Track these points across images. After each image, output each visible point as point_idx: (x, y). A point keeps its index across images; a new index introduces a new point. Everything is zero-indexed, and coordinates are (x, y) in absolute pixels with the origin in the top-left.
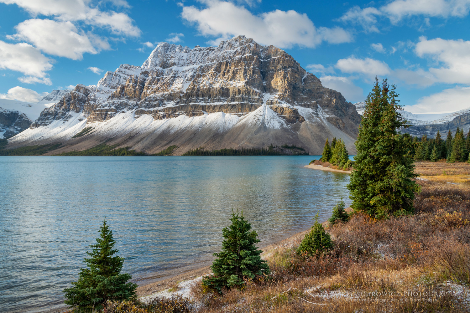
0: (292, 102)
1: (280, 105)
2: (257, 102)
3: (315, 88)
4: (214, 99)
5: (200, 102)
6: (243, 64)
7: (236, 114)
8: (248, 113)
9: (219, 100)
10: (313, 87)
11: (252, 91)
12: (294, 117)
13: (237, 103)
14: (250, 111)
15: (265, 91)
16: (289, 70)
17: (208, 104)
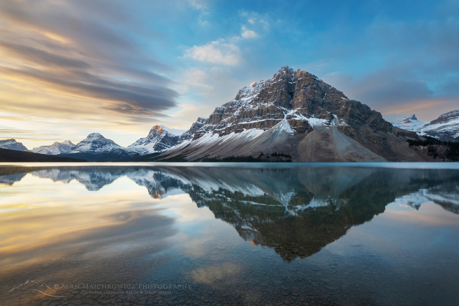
0: (307, 115)
1: (295, 118)
2: (279, 118)
3: (333, 100)
4: (252, 119)
5: (244, 122)
6: (275, 89)
7: (263, 129)
8: (272, 127)
9: (256, 119)
10: (332, 100)
11: (276, 109)
12: (303, 128)
13: (265, 120)
14: (273, 126)
15: (290, 108)
16: (309, 87)
17: (248, 123)
